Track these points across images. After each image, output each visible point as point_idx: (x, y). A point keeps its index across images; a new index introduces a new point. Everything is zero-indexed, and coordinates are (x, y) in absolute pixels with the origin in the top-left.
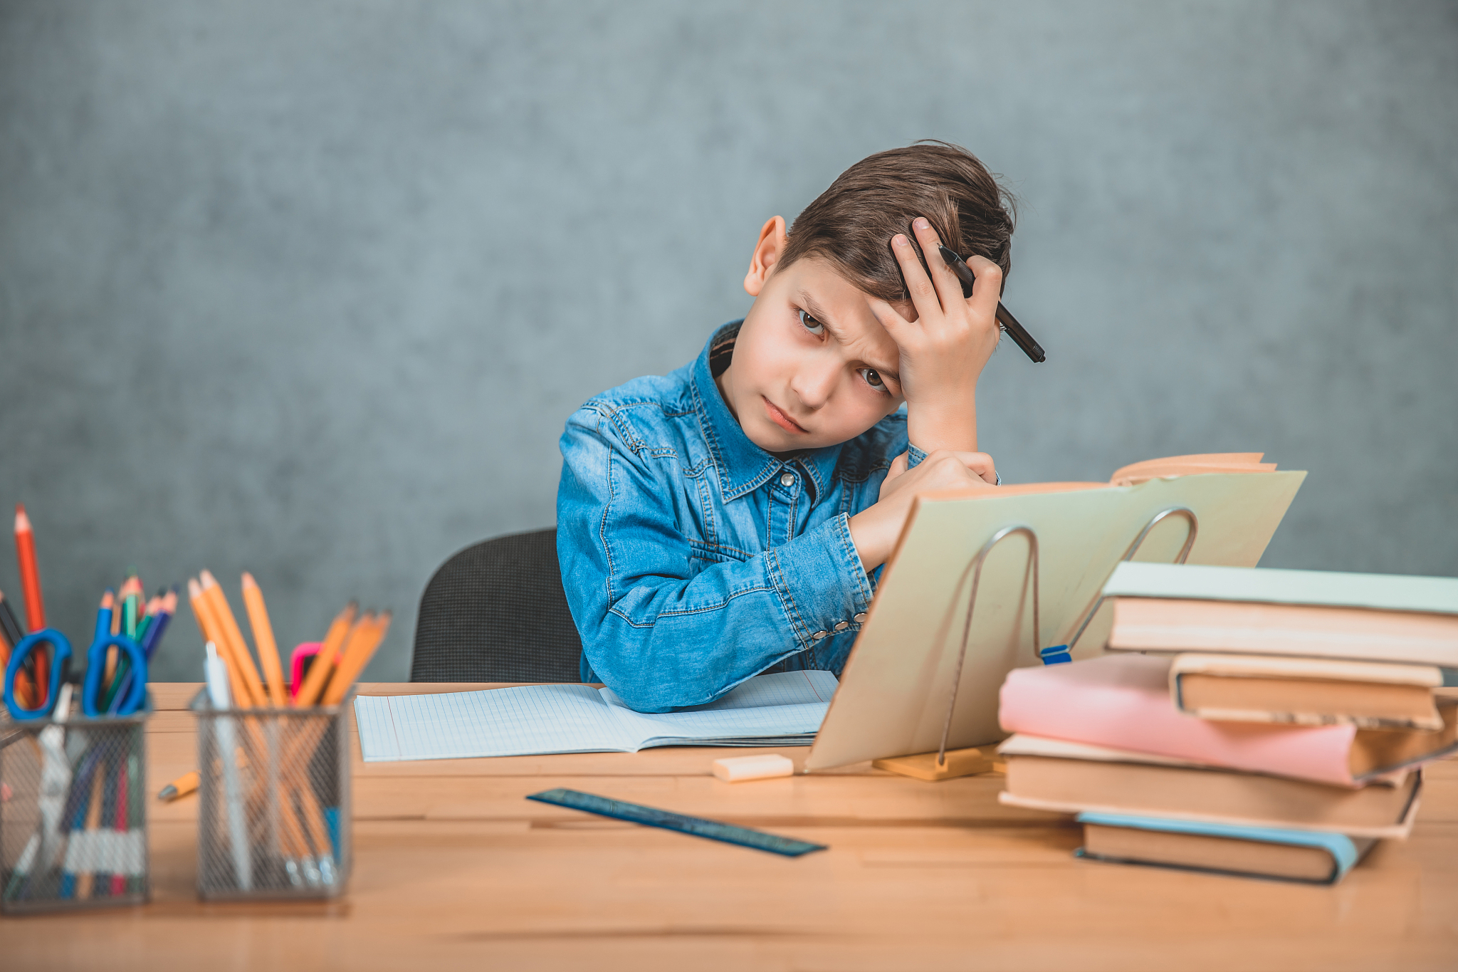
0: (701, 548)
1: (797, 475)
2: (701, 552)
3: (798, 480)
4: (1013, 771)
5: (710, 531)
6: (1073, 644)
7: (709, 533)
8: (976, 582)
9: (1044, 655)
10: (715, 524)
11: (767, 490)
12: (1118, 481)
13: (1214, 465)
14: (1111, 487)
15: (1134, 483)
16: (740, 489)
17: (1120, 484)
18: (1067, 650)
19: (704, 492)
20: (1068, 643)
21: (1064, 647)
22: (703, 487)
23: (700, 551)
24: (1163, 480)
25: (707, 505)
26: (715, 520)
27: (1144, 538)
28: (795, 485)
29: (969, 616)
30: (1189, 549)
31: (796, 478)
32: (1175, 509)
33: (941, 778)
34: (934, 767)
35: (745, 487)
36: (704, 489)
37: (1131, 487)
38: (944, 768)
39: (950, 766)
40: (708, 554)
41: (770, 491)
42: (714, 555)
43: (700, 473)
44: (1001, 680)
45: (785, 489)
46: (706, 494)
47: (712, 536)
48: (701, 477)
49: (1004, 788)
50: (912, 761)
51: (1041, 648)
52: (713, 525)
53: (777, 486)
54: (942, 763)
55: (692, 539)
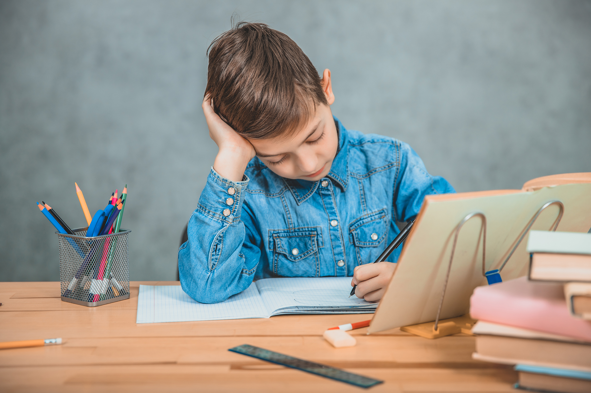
0: (286, 232)
1: (328, 180)
2: (287, 235)
3: (330, 182)
4: (480, 342)
5: (290, 221)
6: (501, 269)
7: (289, 222)
8: (455, 241)
9: (487, 275)
10: (292, 218)
11: (318, 192)
12: (526, 188)
13: (572, 179)
14: (523, 192)
15: (535, 189)
16: (305, 197)
17: (528, 190)
18: (498, 272)
19: (285, 203)
20: (499, 268)
21: (497, 271)
22: (284, 201)
23: (285, 234)
24: (549, 188)
25: (287, 209)
26: (291, 216)
27: (538, 216)
28: (330, 185)
29: (452, 258)
30: (559, 220)
31: (328, 181)
32: (554, 202)
33: (436, 337)
34: (432, 331)
35: (307, 196)
36: (285, 202)
37: (533, 192)
38: (437, 332)
39: (440, 331)
40: (291, 234)
41: (319, 192)
42: (294, 234)
43: (282, 194)
44: (471, 293)
45: (326, 188)
46: (285, 204)
47: (291, 224)
48: (283, 196)
49: (475, 351)
50: (420, 327)
51: (486, 271)
52: (291, 219)
53: (322, 188)
54: (436, 329)
55: (280, 229)
